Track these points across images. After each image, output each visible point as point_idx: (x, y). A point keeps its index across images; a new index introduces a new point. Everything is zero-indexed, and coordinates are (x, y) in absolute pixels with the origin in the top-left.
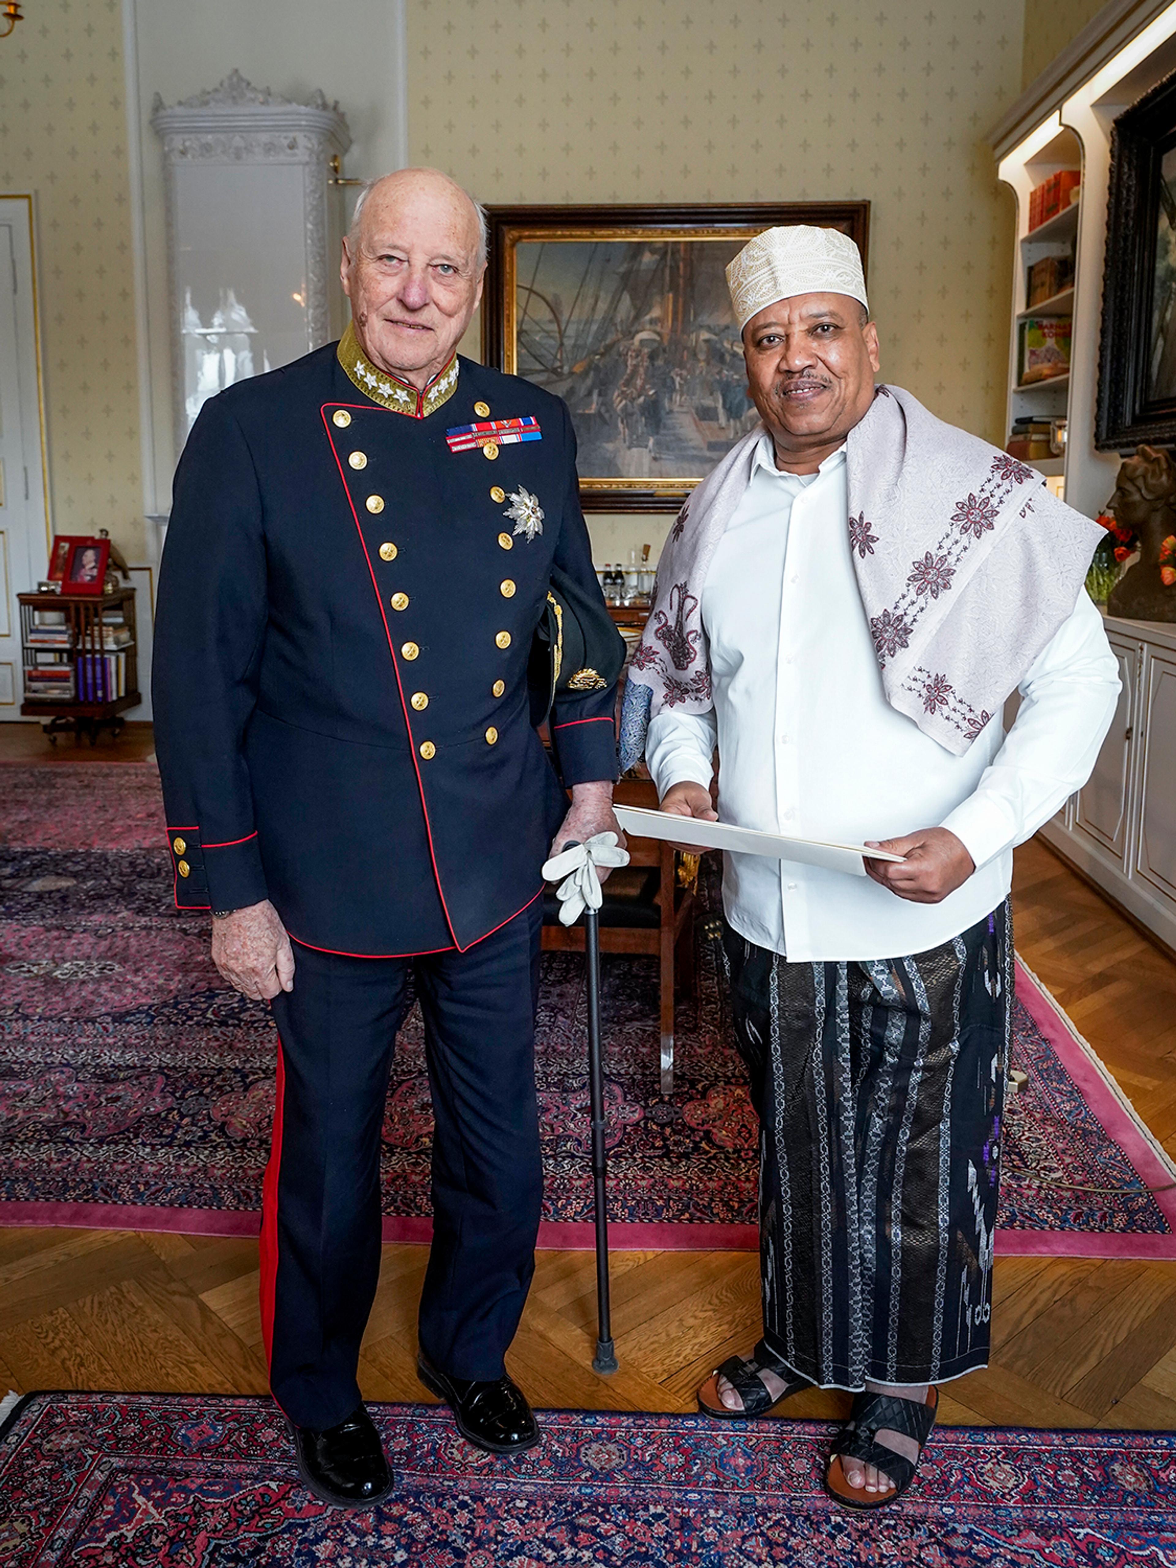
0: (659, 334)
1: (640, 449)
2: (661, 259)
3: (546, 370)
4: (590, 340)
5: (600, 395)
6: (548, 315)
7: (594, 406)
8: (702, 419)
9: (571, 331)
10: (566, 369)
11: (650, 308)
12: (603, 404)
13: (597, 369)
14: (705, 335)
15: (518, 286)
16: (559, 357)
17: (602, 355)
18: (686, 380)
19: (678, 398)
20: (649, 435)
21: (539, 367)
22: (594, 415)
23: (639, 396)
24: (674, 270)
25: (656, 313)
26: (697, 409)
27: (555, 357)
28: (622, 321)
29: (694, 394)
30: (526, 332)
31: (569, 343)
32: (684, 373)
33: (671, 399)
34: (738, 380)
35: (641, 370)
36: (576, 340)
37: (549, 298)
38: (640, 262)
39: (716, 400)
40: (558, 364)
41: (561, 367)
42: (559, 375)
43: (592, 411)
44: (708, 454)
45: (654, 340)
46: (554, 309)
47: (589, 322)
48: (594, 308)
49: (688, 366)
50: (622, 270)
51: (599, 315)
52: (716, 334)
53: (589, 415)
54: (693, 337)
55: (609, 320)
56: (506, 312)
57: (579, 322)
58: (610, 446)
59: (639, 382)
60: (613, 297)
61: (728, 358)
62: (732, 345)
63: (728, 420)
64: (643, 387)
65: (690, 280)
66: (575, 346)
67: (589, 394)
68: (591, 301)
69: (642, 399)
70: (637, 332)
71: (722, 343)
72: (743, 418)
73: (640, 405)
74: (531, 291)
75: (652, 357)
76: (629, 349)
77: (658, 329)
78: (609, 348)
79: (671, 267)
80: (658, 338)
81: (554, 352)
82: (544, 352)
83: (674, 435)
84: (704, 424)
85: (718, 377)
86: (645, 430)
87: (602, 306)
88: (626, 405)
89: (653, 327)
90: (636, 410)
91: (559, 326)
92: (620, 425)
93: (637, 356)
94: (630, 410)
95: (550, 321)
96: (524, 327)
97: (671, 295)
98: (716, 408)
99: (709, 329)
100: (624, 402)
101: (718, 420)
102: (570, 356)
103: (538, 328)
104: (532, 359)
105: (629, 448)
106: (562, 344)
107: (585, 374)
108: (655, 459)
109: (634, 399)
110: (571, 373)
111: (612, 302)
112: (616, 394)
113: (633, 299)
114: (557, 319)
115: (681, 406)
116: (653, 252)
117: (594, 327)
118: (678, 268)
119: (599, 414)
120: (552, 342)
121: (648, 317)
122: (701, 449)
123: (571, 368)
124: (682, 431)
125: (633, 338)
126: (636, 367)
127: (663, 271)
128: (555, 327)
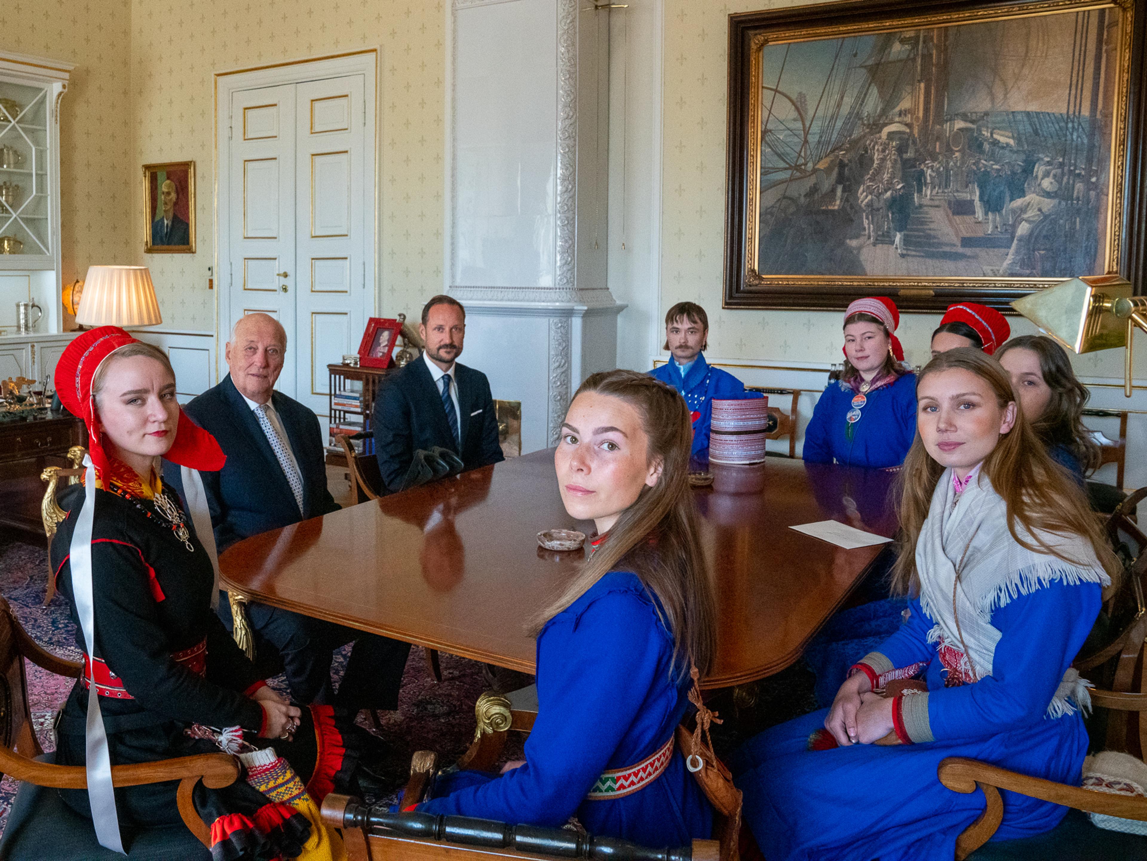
0: (907, 125)
1: (886, 246)
2: (913, 48)
3: (790, 168)
4: (835, 135)
5: (844, 191)
6: (794, 114)
7: (838, 202)
8: (956, 213)
9: (815, 128)
10: (810, 165)
11: (900, 99)
12: (847, 200)
13: (842, 165)
14: (960, 124)
15: (763, 87)
16: (803, 154)
17: (847, 150)
18: (938, 171)
19: (929, 192)
20: (896, 230)
21: (782, 165)
22: (838, 211)
23: (886, 191)
24: (927, 57)
25: (906, 104)
26: (949, 202)
27: (800, 155)
28: (869, 115)
29: (946, 187)
30: (770, 131)
31: (813, 139)
32: (936, 165)
33: (920, 191)
34: (998, 170)
35: (889, 164)
36: (821, 137)
37: (794, 97)
38: (889, 53)
39: (973, 192)
40: (802, 161)
41: (805, 164)
42: (805, 171)
43: (836, 208)
44: (960, 250)
45: (903, 133)
46: (799, 106)
47: (834, 118)
48: (839, 106)
49: (940, 158)
50: (870, 62)
51: (845, 110)
52: (973, 122)
53: (833, 211)
54: (947, 126)
55: (855, 116)
56: (751, 113)
57: (824, 117)
58: (854, 243)
59: (886, 177)
60: (860, 92)
61: (986, 146)
62: (992, 134)
63: (986, 214)
64: (890, 182)
65: (944, 67)
66: (819, 142)
67: (833, 190)
68: (836, 97)
69: (889, 194)
70: (885, 125)
71: (979, 130)
72: (1004, 211)
73: (886, 200)
74: (776, 91)
75: (901, 150)
76: (876, 143)
77: (908, 119)
78: (854, 144)
79: (923, 56)
80: (908, 131)
81: (798, 149)
82: (788, 149)
83: (923, 231)
84: (958, 219)
85: (974, 168)
86: (892, 225)
87: (848, 101)
88: (872, 200)
89: (900, 119)
90: (881, 204)
91: (804, 124)
92: (866, 222)
93: (884, 151)
94: (876, 205)
95: (795, 120)
96: (770, 126)
97: (922, 85)
98: (972, 202)
99: (965, 117)
100: (869, 197)
101: (974, 213)
102: (814, 152)
103: (782, 127)
104: (776, 158)
105: (874, 244)
106: (806, 141)
107: (828, 170)
108: (903, 256)
109: (880, 194)
110: (815, 171)
111: (858, 97)
112: (861, 189)
113: (880, 92)
114: (802, 118)
115: (931, 199)
116: (902, 41)
117: (839, 124)
118: (931, 55)
119: (843, 209)
120: (796, 140)
121: (897, 109)
122: (954, 245)
123: (815, 164)
124: (932, 226)
125: (880, 132)
126: (883, 160)
127: (914, 60)
128: (799, 125)
